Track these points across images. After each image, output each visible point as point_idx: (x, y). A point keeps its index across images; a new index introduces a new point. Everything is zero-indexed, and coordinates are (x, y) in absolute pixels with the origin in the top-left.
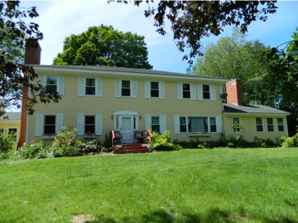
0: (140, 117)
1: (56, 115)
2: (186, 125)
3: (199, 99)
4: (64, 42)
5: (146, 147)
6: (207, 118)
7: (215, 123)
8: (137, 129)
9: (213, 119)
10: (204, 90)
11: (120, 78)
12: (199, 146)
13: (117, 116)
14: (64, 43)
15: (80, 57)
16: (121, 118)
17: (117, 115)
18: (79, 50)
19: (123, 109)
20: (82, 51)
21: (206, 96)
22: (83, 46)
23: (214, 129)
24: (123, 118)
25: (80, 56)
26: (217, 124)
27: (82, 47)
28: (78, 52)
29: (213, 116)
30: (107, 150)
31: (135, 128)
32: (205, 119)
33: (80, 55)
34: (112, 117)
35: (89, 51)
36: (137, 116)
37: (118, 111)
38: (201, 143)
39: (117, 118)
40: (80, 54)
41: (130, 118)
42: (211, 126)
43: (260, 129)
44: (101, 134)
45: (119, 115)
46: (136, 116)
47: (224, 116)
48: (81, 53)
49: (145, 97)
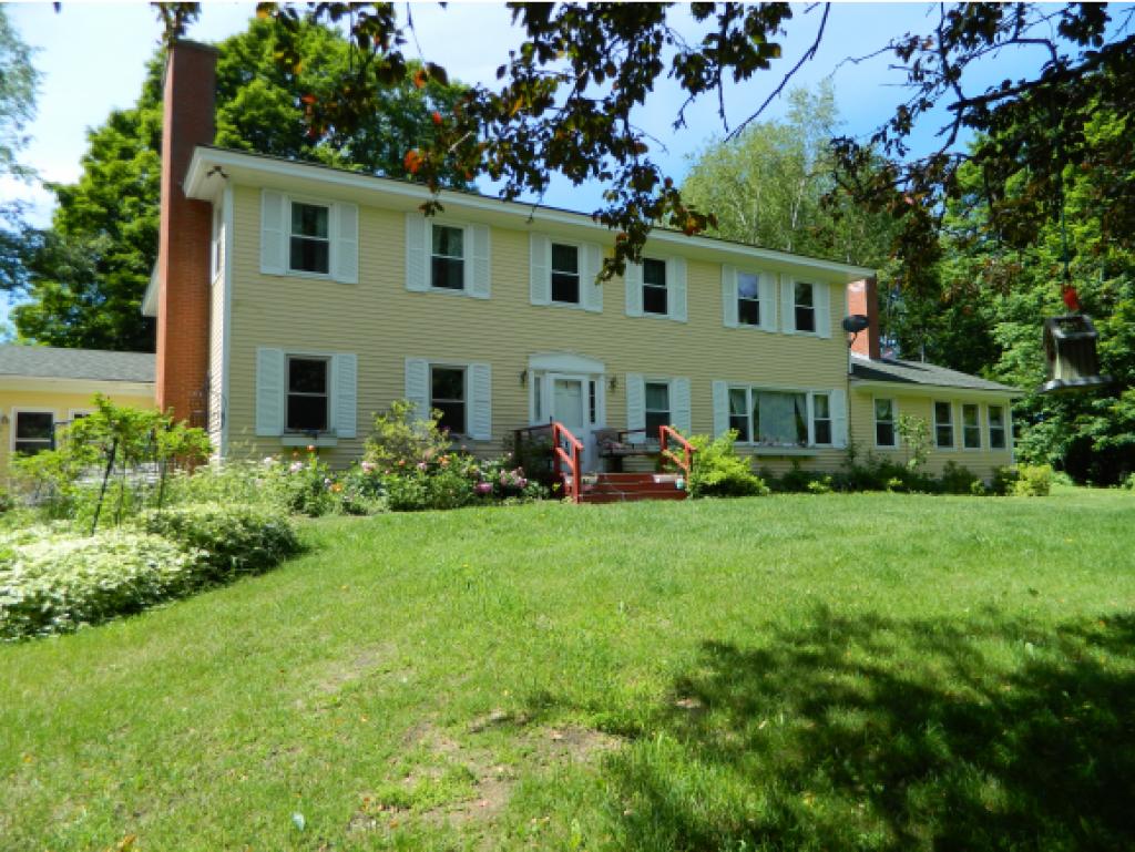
0: (613, 383)
1: (330, 357)
2: (746, 418)
3: (786, 331)
4: (147, 65)
5: (672, 485)
6: (804, 396)
7: (826, 414)
8: (602, 422)
9: (822, 400)
10: (797, 302)
11: (547, 234)
12: (813, 485)
13: (537, 376)
14: (148, 70)
15: (234, 137)
16: (552, 383)
17: (537, 371)
18: (229, 110)
19: (559, 352)
20: (239, 112)
21: (805, 320)
22: (246, 93)
23: (824, 433)
24: (558, 382)
25: (233, 132)
26: (833, 417)
27: (240, 99)
28: (224, 117)
29: (821, 390)
30: (546, 491)
31: (593, 420)
32: (797, 398)
33: (233, 127)
34: (524, 376)
35: (268, 116)
36: (602, 378)
37: (543, 355)
38: (818, 477)
39: (537, 381)
40: (230, 123)
41: (579, 384)
42: (816, 423)
43: (945, 439)
44: (486, 436)
45: (543, 372)
46: (597, 376)
47: (852, 390)
48: (235, 121)
49: (625, 310)
